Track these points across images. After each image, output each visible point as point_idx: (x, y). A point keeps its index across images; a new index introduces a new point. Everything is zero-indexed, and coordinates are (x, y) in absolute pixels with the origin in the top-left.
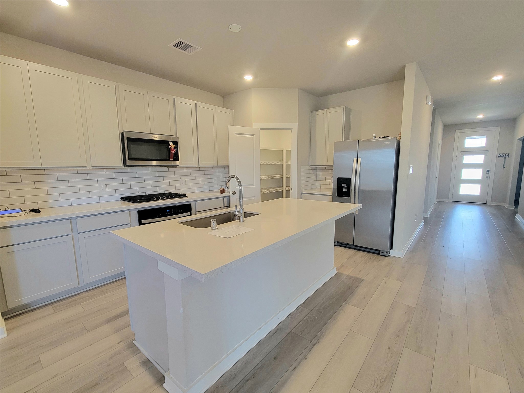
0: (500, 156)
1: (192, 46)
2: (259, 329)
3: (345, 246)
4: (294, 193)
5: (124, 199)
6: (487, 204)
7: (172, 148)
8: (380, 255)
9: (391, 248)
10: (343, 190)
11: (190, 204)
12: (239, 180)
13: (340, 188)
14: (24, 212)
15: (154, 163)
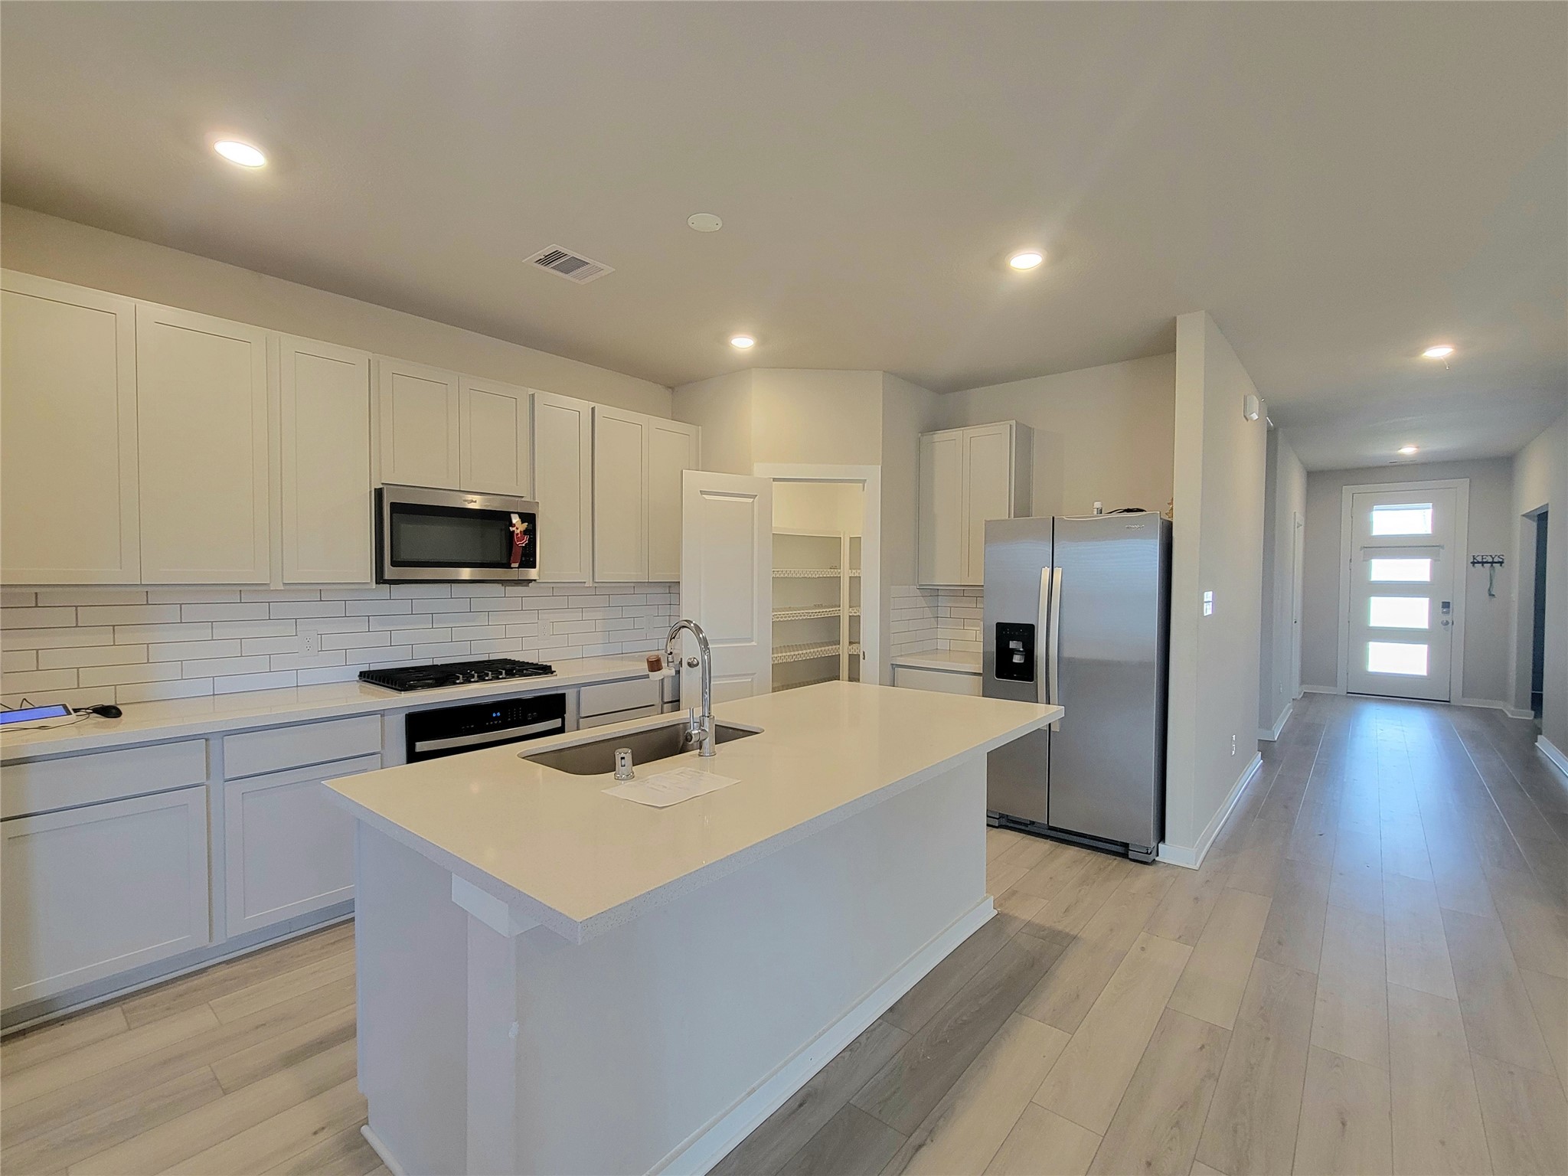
0: (1478, 563)
1: (587, 263)
2: (749, 1094)
3: (1023, 828)
4: (870, 666)
5: (368, 676)
6: (1452, 703)
7: (518, 531)
8: (1128, 861)
9: (1162, 837)
10: (1014, 661)
11: (564, 695)
12: (701, 636)
13: (1003, 654)
14: (74, 715)
15: (466, 573)
